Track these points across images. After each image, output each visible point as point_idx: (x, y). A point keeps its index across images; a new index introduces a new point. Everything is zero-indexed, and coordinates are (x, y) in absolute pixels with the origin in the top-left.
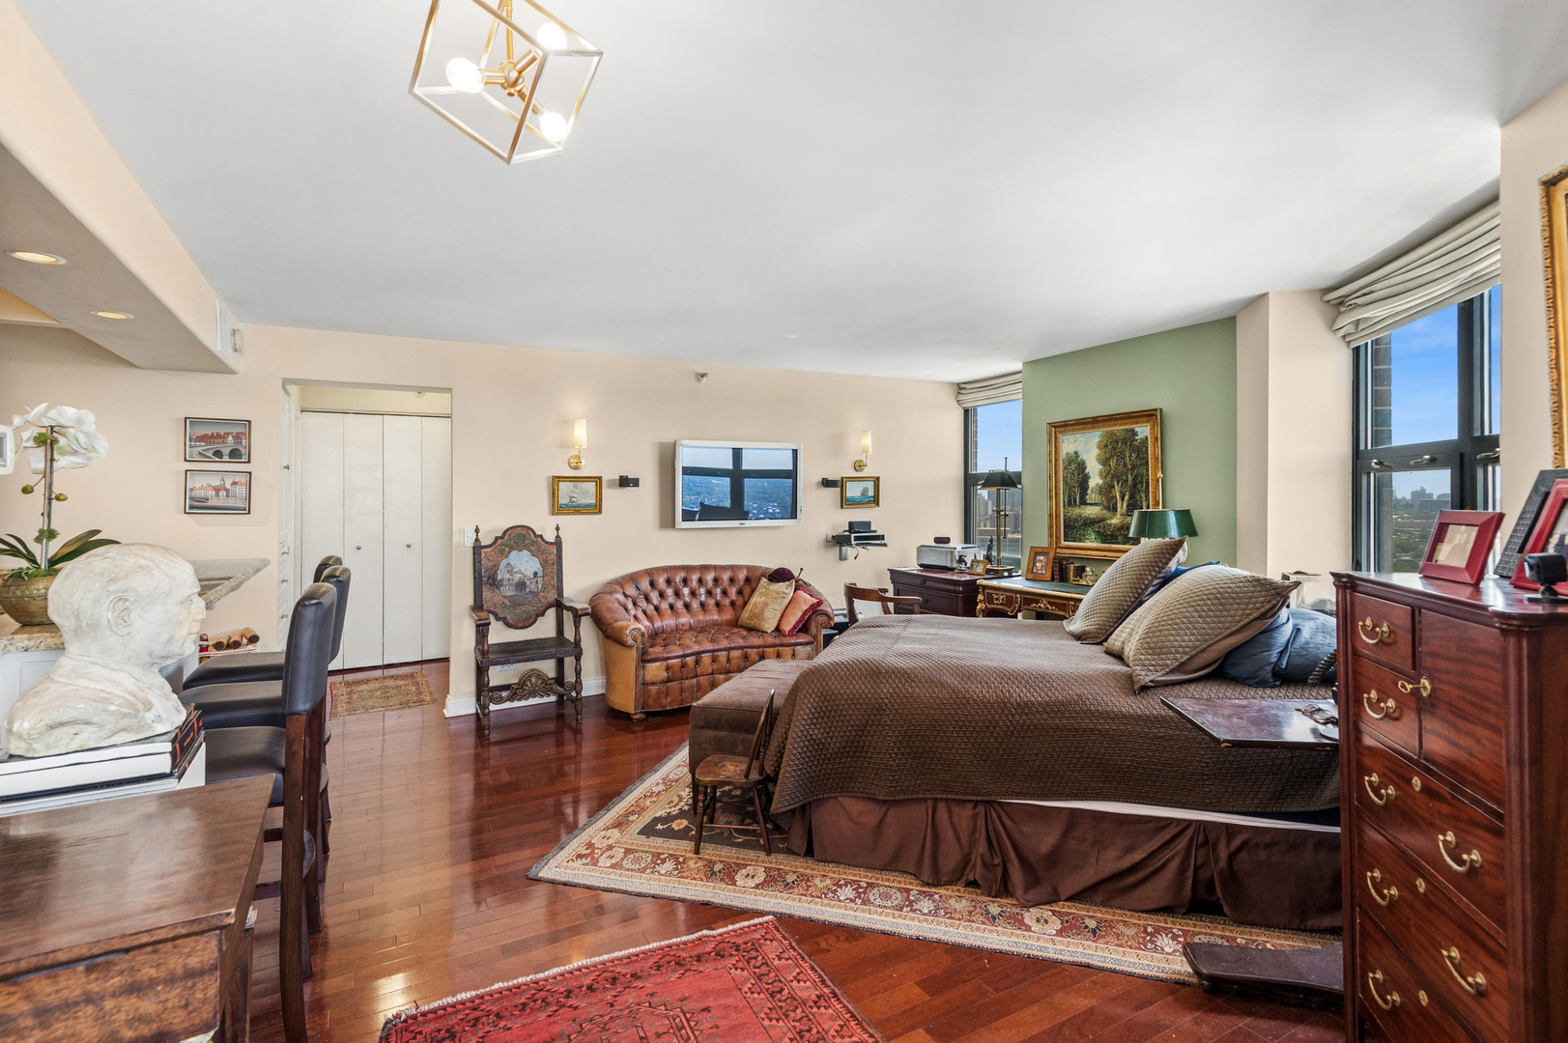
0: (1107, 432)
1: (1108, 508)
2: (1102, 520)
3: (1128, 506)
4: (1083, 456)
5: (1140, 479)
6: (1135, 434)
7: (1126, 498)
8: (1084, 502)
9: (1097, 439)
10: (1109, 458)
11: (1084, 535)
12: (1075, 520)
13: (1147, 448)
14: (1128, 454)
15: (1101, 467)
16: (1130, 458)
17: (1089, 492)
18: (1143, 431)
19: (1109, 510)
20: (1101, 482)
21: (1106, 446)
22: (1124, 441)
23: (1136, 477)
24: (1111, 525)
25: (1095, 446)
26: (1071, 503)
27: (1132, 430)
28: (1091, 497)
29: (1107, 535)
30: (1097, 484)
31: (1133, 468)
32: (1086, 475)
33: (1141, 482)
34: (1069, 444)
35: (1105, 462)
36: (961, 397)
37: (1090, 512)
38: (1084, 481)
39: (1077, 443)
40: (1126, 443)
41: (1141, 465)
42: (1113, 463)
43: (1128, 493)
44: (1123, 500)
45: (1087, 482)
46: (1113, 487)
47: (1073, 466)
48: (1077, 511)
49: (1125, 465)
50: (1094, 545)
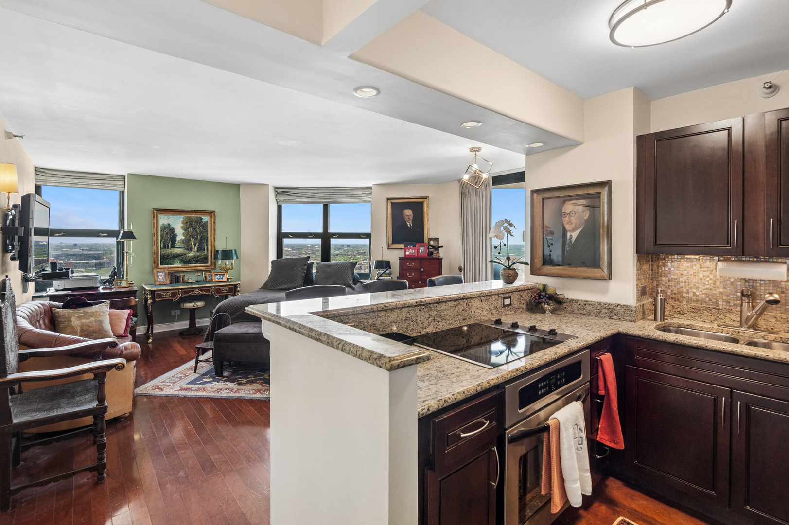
0: (187, 217)
1: (187, 250)
2: (184, 254)
3: (198, 248)
4: (173, 226)
5: (204, 237)
6: (202, 219)
7: (197, 245)
8: (173, 247)
9: (182, 219)
10: (188, 228)
11: (173, 262)
12: (168, 255)
13: (207, 225)
14: (198, 227)
15: (184, 231)
16: (199, 229)
17: (176, 242)
18: (205, 218)
19: (188, 250)
20: (183, 238)
21: (187, 223)
22: (196, 222)
23: (202, 236)
24: (188, 256)
25: (180, 222)
26: (165, 247)
27: (201, 218)
28: (177, 244)
29: (187, 261)
30: (181, 239)
31: (201, 233)
32: (175, 235)
33: (204, 239)
34: (164, 220)
35: (186, 229)
36: (38, 177)
37: (177, 251)
38: (173, 238)
39: (170, 220)
40: (197, 223)
41: (204, 232)
42: (190, 230)
43: (198, 243)
44: (195, 245)
45: (175, 238)
46: (191, 240)
47: (167, 230)
48: (169, 251)
49: (196, 231)
50: (180, 265)
